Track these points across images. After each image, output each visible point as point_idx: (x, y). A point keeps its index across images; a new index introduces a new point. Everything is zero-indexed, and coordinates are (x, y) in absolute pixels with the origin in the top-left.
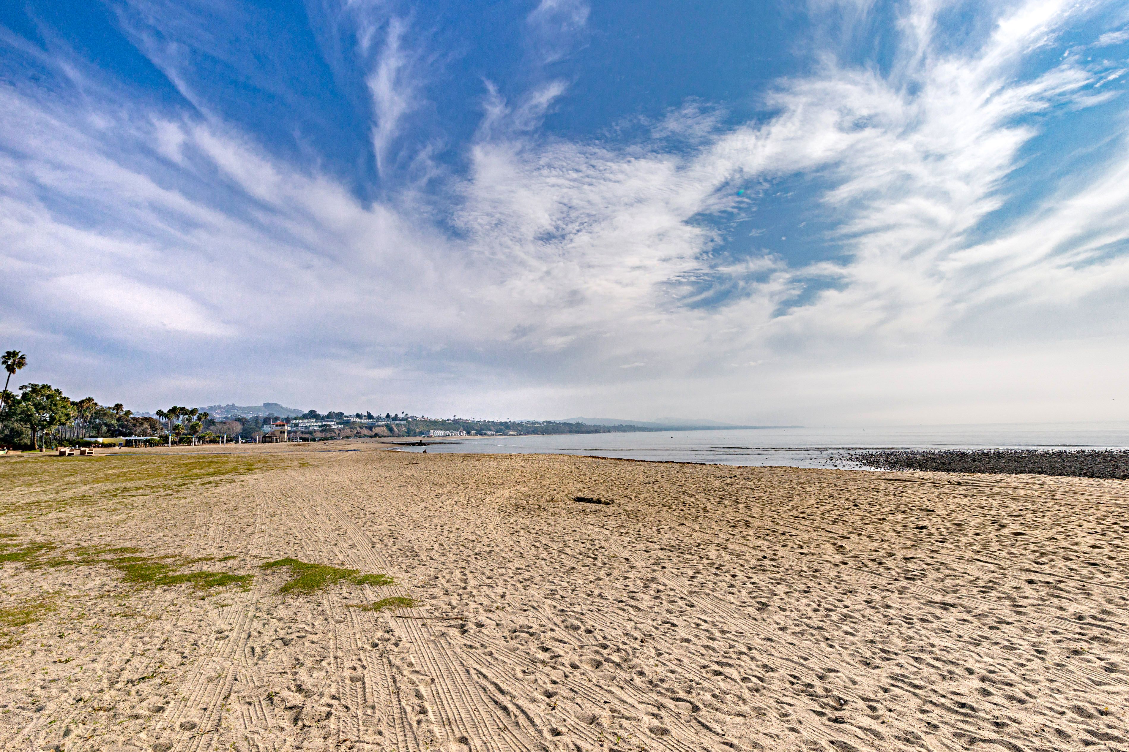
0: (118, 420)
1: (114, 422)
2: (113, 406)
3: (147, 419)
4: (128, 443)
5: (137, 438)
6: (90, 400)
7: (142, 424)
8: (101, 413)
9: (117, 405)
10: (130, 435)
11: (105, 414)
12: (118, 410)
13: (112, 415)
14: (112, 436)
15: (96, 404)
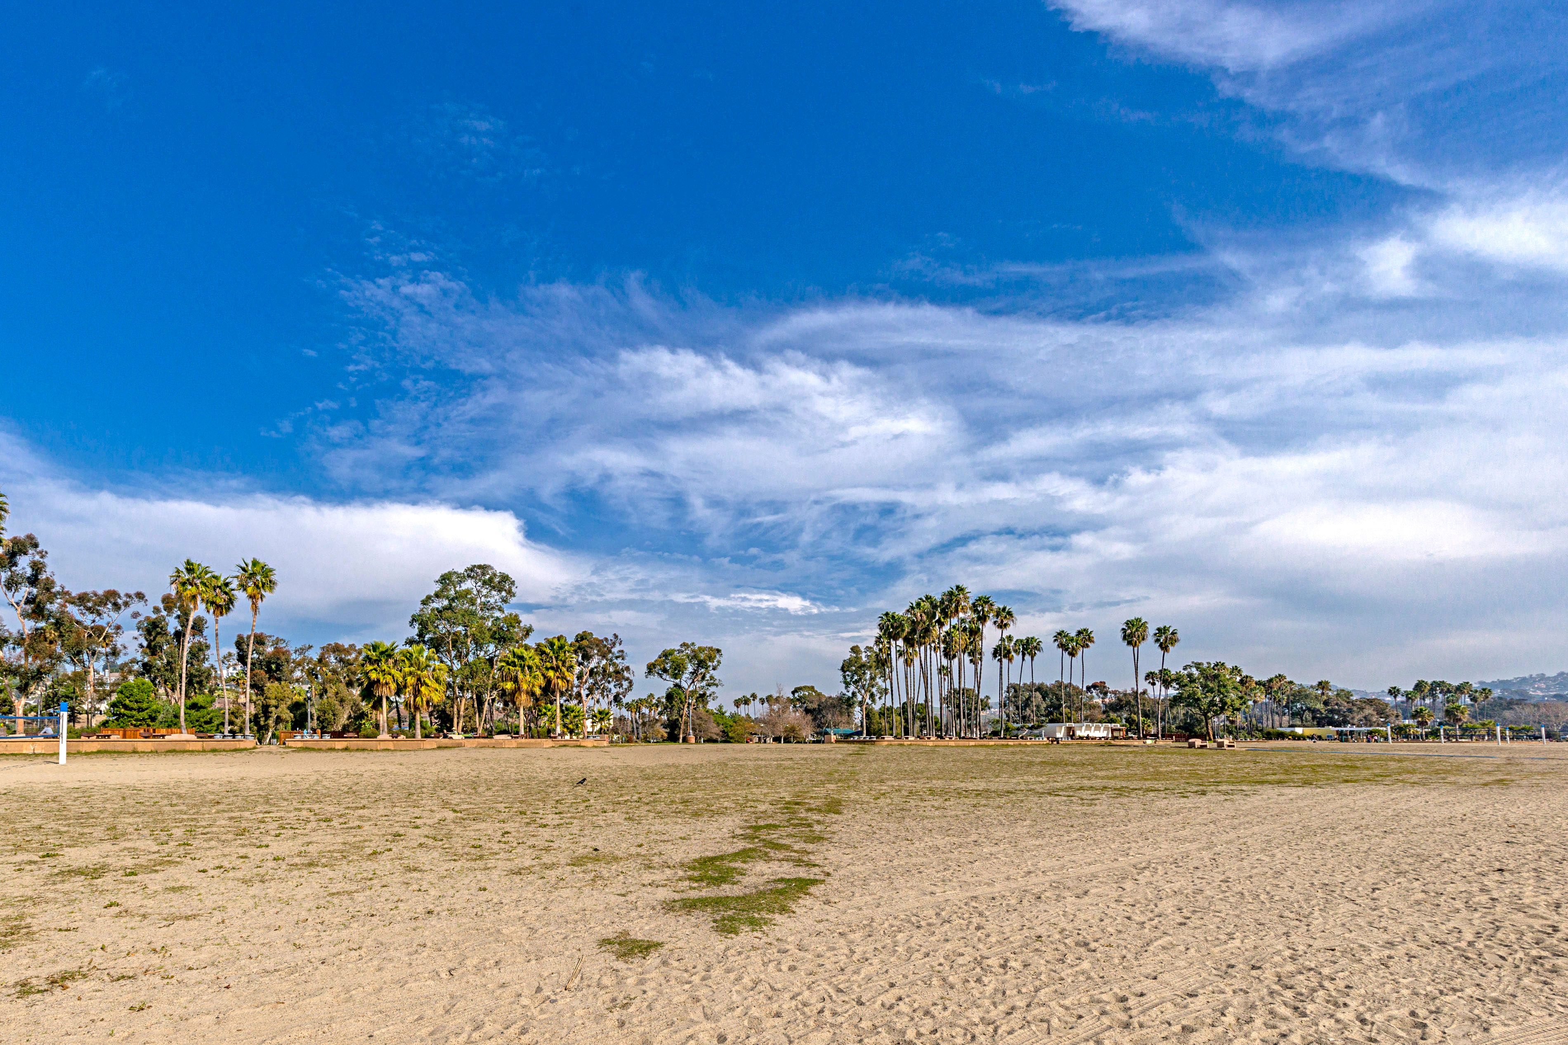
0: (1326, 703)
1: (1320, 706)
2: (1315, 683)
3: (1370, 702)
4: (1342, 737)
5: (1354, 728)
6: (1280, 677)
7: (1362, 709)
8: (1300, 695)
9: (1320, 683)
10: (1345, 723)
11: (1307, 696)
12: (1323, 689)
13: (1316, 697)
14: (1320, 724)
15: (1291, 682)
